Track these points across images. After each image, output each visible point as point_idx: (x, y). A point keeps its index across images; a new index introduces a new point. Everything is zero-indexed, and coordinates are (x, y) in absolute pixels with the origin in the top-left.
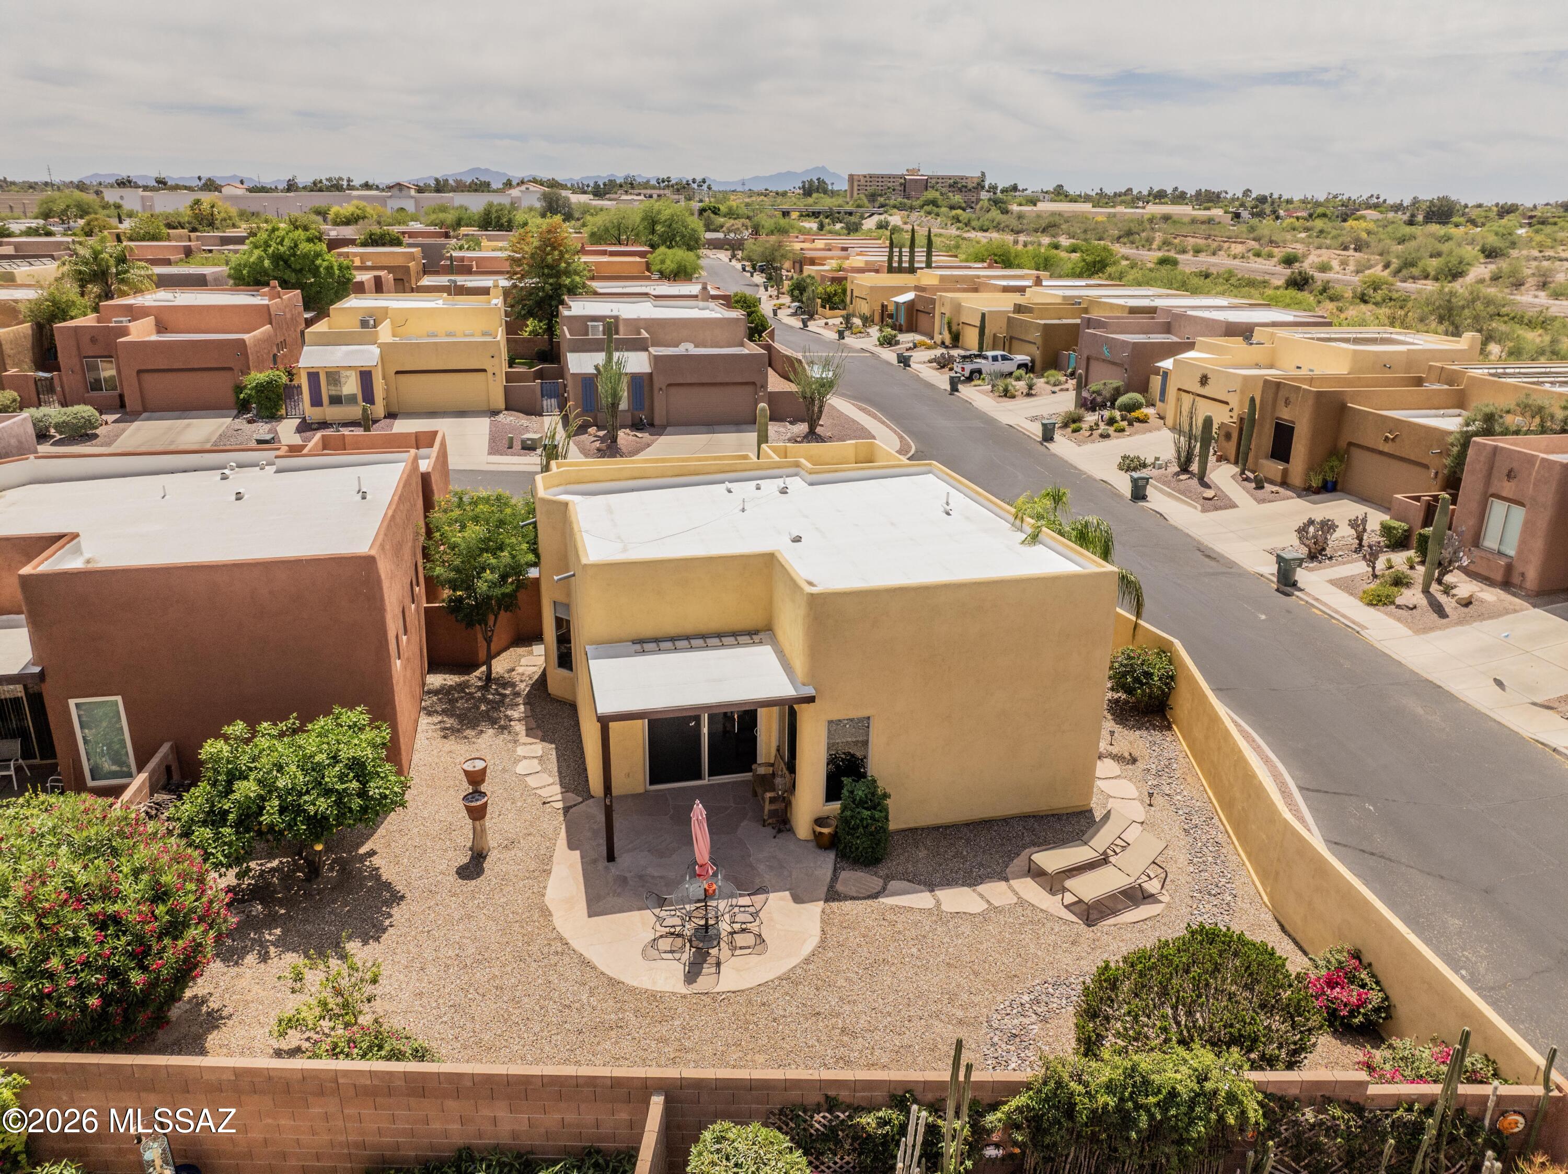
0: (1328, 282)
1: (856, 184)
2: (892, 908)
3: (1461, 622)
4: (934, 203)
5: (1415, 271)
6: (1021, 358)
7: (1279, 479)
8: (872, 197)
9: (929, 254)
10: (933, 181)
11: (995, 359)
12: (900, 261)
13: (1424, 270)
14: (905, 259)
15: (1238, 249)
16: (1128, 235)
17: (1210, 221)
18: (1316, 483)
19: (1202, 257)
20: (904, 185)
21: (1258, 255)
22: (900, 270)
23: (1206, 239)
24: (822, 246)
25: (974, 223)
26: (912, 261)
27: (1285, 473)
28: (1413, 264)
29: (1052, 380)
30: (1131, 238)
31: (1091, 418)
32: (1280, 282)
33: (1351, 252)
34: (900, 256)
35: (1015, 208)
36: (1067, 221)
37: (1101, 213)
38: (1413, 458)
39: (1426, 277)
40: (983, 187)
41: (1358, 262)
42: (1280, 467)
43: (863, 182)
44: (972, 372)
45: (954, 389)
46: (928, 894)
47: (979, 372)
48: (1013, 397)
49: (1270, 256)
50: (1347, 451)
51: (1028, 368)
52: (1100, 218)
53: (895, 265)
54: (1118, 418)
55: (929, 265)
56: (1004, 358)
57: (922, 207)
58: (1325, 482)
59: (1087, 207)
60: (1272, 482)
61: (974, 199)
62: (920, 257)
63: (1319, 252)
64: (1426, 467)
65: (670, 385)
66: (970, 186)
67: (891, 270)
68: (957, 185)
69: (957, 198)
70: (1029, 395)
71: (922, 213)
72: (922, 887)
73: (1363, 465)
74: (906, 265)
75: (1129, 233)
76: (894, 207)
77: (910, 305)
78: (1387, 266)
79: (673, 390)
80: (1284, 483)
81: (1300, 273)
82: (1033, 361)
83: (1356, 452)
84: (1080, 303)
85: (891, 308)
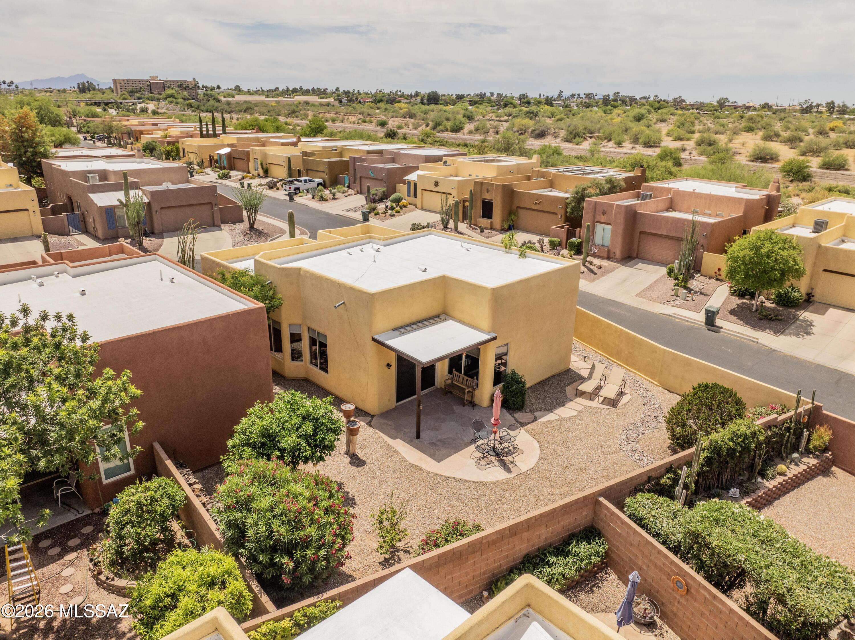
0: (405, 134)
1: (118, 85)
2: (546, 422)
3: (602, 275)
4: (172, 96)
5: (441, 127)
6: (318, 180)
7: (489, 227)
8: (131, 93)
9: (224, 126)
10: (168, 84)
11: (305, 181)
12: (207, 131)
13: (445, 127)
14: (210, 129)
15: (353, 119)
16: (293, 113)
17: (328, 105)
18: (506, 226)
19: (337, 124)
20: (150, 86)
21: (365, 122)
22: (208, 136)
23: (336, 114)
24: (137, 123)
25: (202, 108)
26: (214, 130)
27: (491, 223)
28: (440, 124)
29: (341, 190)
30: (296, 114)
31: (381, 207)
32: (382, 135)
33: (408, 119)
34: (207, 128)
35: (223, 99)
36: (256, 106)
37: (272, 101)
38: (549, 210)
39: (447, 130)
40: (199, 87)
41: (414, 124)
42: (489, 221)
43: (123, 84)
44: (295, 189)
45: (292, 199)
46: (551, 414)
47: (298, 189)
48: (327, 200)
49: (371, 122)
50: (517, 211)
51: (324, 185)
52: (273, 104)
53: (205, 133)
54: (395, 206)
55: (224, 132)
56: (310, 181)
57: (166, 98)
58: (510, 226)
59: (262, 98)
60: (486, 228)
61: (194, 94)
62: (219, 129)
63: (393, 119)
64: (556, 214)
65: (162, 208)
66: (191, 86)
67: (202, 136)
68: (182, 86)
69: (185, 93)
70: (334, 199)
71: (167, 102)
72: (547, 412)
73: (525, 217)
74: (211, 133)
75: (294, 112)
76: (148, 99)
77: (229, 156)
78: (427, 125)
79: (164, 211)
80: (491, 229)
81: (391, 130)
82: (324, 181)
83: (521, 211)
84: (336, 150)
85: (216, 157)
